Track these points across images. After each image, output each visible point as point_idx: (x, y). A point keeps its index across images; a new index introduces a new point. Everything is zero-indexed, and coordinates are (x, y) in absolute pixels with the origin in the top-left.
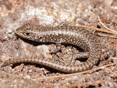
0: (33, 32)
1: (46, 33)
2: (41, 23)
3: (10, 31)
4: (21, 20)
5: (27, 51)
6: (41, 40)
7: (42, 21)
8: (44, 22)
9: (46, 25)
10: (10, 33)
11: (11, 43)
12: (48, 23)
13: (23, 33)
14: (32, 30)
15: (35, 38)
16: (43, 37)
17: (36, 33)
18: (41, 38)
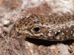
0: (44, 26)
1: (64, 25)
2: (55, 11)
3: (6, 22)
4: (23, 7)
5: (34, 52)
6: (58, 38)
7: (56, 8)
8: (59, 9)
9: (62, 13)
10: (6, 26)
11: (8, 41)
12: (65, 11)
13: (29, 30)
14: (42, 24)
15: (49, 35)
16: (61, 31)
17: (49, 26)
18: (58, 33)
